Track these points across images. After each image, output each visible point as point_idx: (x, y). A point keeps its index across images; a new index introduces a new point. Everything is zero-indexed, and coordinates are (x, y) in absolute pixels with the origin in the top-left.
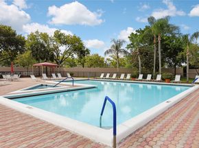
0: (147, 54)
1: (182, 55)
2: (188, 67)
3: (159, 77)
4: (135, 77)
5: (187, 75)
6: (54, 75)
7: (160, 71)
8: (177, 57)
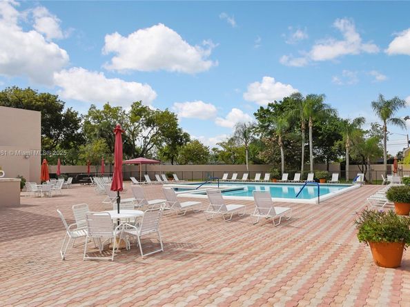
0: (289, 143)
1: (340, 146)
2: (347, 162)
3: (311, 177)
4: (276, 178)
5: (347, 174)
6: (147, 177)
7: (311, 169)
8: (333, 148)
